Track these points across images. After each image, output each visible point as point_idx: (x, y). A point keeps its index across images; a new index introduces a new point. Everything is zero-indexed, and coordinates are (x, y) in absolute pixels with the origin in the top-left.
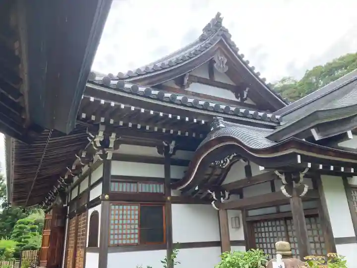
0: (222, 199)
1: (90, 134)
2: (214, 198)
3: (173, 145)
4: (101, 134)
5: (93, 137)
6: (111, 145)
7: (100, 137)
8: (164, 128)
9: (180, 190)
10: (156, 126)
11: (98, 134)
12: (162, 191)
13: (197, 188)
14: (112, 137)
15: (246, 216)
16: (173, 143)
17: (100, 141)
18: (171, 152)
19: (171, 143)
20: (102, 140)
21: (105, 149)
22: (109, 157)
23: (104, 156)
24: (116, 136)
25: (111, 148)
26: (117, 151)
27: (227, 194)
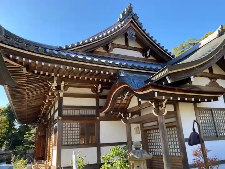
0: (127, 117)
1: (49, 82)
2: (123, 117)
3: (100, 87)
4: (55, 82)
5: (51, 84)
6: (62, 88)
7: (55, 84)
8: (91, 77)
9: (104, 113)
10: (86, 76)
11: (53, 82)
12: (95, 114)
13: (112, 112)
14: (62, 83)
15: (142, 127)
16: (100, 86)
17: (55, 86)
18: (99, 91)
19: (99, 85)
20: (56, 85)
21: (59, 91)
22: (61, 95)
23: (59, 94)
24: (64, 83)
25: (62, 90)
26: (66, 92)
27: (130, 114)
